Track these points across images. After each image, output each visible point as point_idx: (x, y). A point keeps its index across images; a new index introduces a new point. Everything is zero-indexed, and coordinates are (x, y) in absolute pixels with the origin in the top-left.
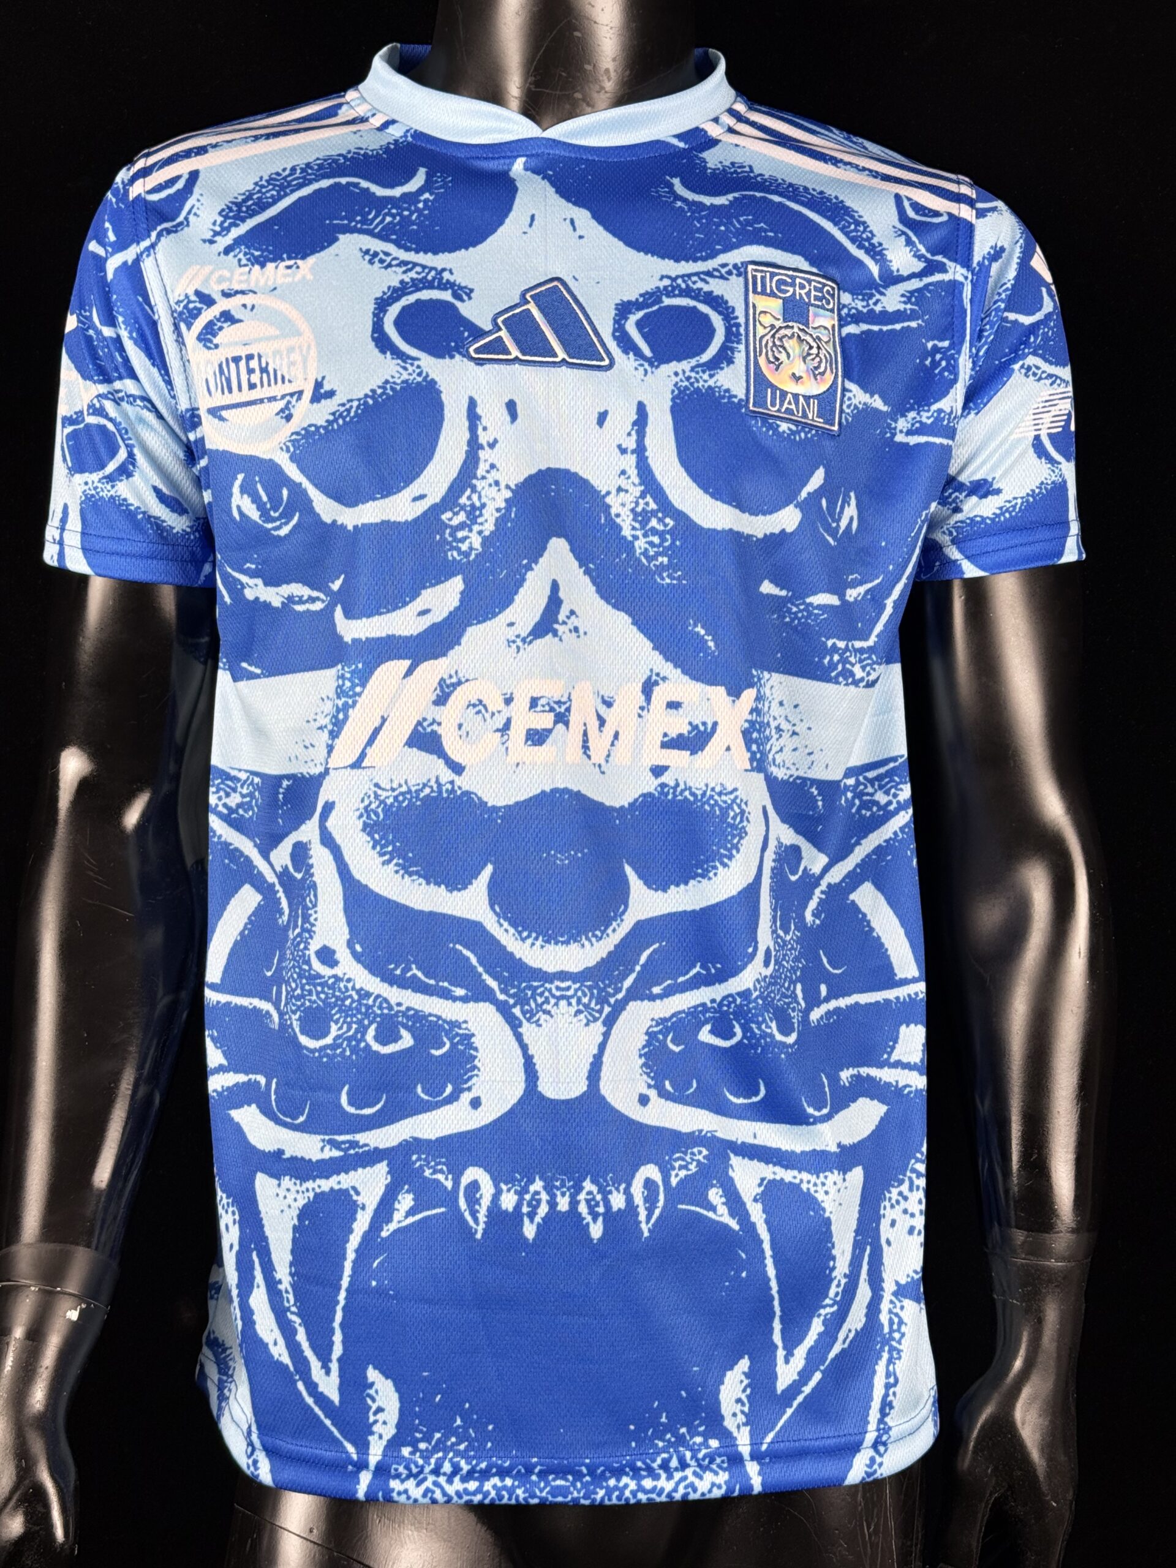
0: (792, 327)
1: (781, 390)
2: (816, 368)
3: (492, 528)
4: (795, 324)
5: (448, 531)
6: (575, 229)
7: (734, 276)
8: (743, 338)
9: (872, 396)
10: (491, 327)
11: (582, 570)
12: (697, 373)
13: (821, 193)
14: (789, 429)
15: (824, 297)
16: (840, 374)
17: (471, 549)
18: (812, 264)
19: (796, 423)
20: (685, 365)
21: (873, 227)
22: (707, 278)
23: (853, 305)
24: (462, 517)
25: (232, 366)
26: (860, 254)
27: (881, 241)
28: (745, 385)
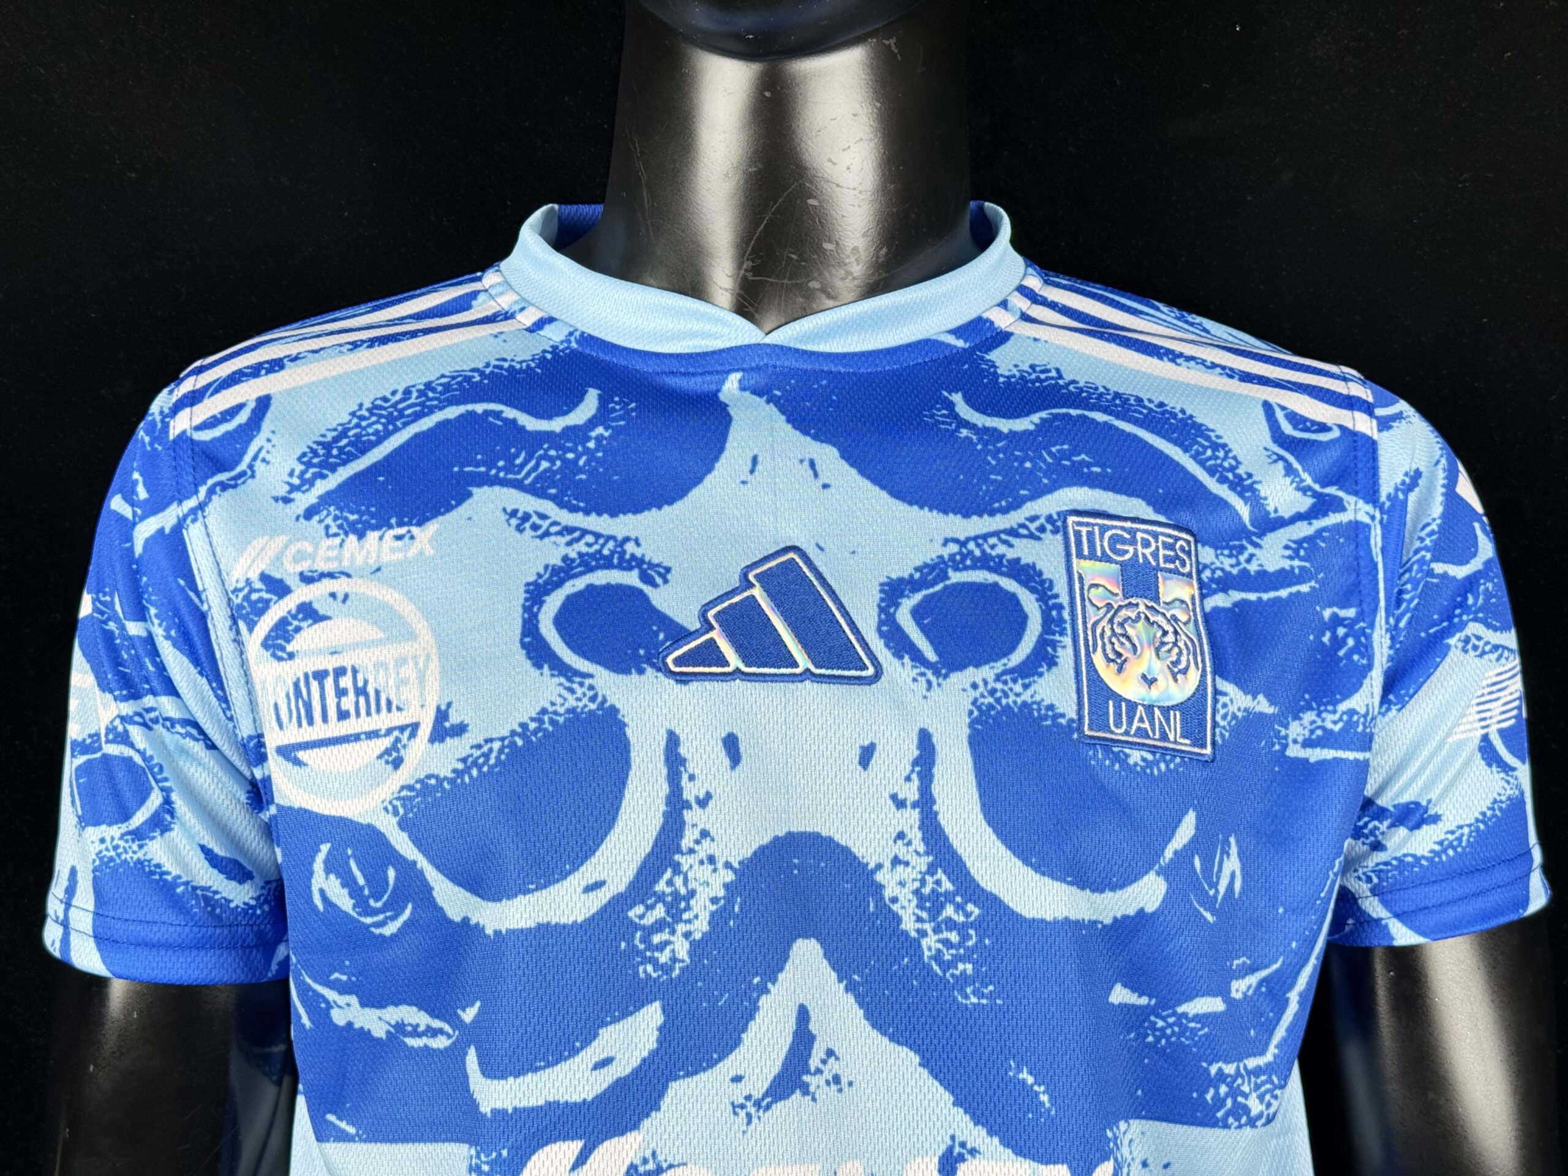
0: (1137, 605)
1: (1128, 702)
2: (1176, 663)
3: (705, 927)
4: (1139, 600)
5: (638, 935)
6: (816, 475)
7: (1048, 533)
8: (1068, 626)
9: (1254, 697)
10: (698, 625)
11: (842, 986)
12: (1005, 683)
13: (1161, 405)
14: (1144, 759)
15: (1177, 557)
16: (1208, 669)
17: (674, 960)
18: (1157, 511)
19: (1152, 749)
20: (987, 672)
21: (1237, 450)
22: (1010, 539)
23: (1218, 564)
24: (659, 911)
25: (315, 684)
26: (1222, 491)
27: (1250, 471)
28: (1074, 696)
